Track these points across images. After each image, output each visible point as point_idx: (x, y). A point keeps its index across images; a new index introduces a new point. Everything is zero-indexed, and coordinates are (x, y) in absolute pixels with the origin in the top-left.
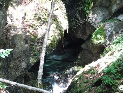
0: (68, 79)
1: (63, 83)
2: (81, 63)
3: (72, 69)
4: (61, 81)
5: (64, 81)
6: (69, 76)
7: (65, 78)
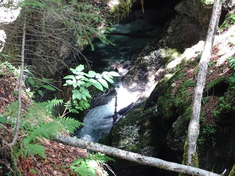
0: (146, 73)
1: (136, 81)
2: (174, 42)
3: (155, 54)
4: (132, 78)
5: (140, 77)
6: (148, 68)
7: (140, 72)
